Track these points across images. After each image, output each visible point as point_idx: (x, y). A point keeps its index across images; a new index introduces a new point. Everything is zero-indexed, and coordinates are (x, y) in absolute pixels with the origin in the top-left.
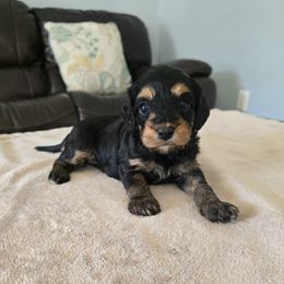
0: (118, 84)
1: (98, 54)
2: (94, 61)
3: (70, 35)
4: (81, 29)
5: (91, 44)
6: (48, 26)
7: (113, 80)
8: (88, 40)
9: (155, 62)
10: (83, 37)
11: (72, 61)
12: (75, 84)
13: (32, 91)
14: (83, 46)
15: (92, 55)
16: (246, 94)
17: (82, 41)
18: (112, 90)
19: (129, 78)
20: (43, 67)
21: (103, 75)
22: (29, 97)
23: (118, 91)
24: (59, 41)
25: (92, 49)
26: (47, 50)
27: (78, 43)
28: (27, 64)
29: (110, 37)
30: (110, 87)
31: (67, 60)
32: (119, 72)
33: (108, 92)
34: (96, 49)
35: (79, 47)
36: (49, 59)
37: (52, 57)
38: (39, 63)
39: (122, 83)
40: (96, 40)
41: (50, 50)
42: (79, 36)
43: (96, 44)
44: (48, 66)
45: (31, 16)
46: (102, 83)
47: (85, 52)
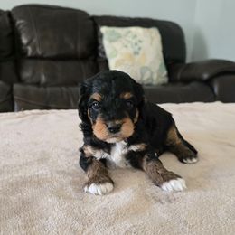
0: (155, 77)
1: (141, 52)
2: (137, 57)
3: (120, 36)
4: (130, 32)
5: (136, 44)
6: (104, 30)
7: (152, 73)
8: (134, 41)
9: (188, 61)
10: (130, 39)
11: (119, 57)
14: (129, 45)
15: (136, 53)
17: (129, 42)
18: (150, 81)
19: (165, 72)
20: (95, 60)
21: (144, 69)
23: (155, 83)
24: (111, 41)
25: (137, 48)
26: (100, 47)
27: (126, 43)
28: (84, 58)
29: (152, 39)
30: (148, 79)
31: (116, 56)
32: (157, 67)
34: (140, 48)
35: (126, 46)
36: (100, 55)
37: (104, 53)
39: (159, 76)
40: (140, 41)
41: (103, 47)
42: (127, 38)
43: (140, 45)
44: (99, 60)
45: (91, 22)
46: (142, 75)
47: (131, 50)
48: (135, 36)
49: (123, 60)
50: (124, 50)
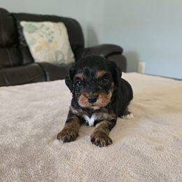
0: (66, 58)
1: (54, 40)
2: (51, 44)
3: (36, 29)
5: (49, 35)
6: (23, 23)
7: (63, 56)
8: (47, 32)
10: (45, 31)
11: (37, 44)
12: (40, 58)
13: (11, 63)
14: (45, 36)
15: (50, 41)
16: (143, 64)
17: (44, 33)
18: (62, 62)
19: (72, 55)
20: (17, 47)
21: (57, 53)
22: (9, 66)
23: (66, 63)
24: (30, 32)
25: (50, 37)
26: (20, 37)
27: (41, 33)
28: (8, 46)
29: (61, 30)
30: (61, 60)
31: (35, 43)
32: (67, 51)
33: (60, 63)
34: (52, 38)
35: (42, 36)
36: (22, 43)
37: (25, 42)
38: (15, 46)
39: (69, 58)
40: (52, 32)
41: (23, 37)
42: (42, 30)
43: (52, 35)
45: (11, 17)
46: (57, 57)
47: (46, 39)
48: (48, 29)
49: (41, 47)
50: (41, 39)
